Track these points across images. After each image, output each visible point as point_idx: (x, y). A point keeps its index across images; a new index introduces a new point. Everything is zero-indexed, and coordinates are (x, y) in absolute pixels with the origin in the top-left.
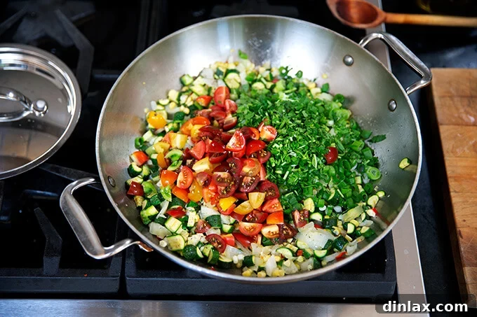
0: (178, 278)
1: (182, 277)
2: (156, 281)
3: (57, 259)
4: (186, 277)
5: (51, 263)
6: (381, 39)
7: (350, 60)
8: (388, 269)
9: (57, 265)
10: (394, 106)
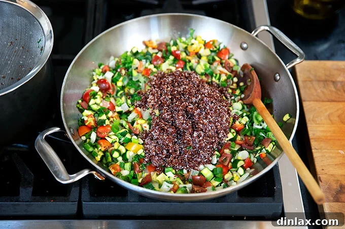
0: (122, 202)
1: (124, 202)
2: (105, 204)
3: (31, 189)
4: (127, 201)
5: (26, 192)
6: (267, 30)
7: (245, 46)
8: (276, 194)
9: (30, 194)
10: (278, 78)
